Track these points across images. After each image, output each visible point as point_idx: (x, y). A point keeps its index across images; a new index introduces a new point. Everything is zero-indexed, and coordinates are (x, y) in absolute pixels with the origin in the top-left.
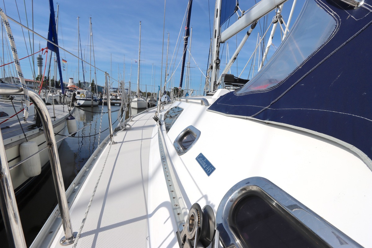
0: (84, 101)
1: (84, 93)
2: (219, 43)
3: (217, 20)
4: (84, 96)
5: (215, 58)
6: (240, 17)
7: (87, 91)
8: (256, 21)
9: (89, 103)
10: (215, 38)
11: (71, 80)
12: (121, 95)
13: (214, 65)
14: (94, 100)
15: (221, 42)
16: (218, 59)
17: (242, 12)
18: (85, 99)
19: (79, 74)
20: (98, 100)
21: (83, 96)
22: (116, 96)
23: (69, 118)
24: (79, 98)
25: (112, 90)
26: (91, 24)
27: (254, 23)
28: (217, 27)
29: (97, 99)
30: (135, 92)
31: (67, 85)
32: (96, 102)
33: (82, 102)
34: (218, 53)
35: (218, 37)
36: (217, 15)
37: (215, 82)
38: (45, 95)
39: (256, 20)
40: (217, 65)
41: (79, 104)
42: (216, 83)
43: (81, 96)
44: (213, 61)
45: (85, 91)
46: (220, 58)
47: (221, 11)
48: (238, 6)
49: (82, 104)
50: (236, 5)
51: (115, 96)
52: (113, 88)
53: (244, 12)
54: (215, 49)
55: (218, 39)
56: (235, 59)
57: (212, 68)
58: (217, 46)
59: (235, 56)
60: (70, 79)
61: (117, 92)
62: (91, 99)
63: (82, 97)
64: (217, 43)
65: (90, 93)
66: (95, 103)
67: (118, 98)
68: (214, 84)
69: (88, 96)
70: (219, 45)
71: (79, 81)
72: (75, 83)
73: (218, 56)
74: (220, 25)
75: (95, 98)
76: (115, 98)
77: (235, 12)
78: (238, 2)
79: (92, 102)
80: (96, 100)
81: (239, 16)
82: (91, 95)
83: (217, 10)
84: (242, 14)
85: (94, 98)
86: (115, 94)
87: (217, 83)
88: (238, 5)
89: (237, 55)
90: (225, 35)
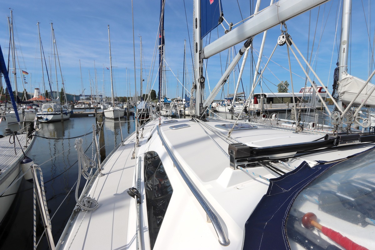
0: (52, 116)
1: (52, 107)
2: (202, 59)
3: (197, 31)
4: (52, 110)
5: (198, 77)
6: (228, 31)
7: (54, 105)
8: (251, 39)
9: (59, 117)
10: (197, 52)
11: (37, 90)
12: (94, 102)
13: (198, 85)
14: (64, 114)
15: (205, 58)
16: (202, 77)
17: (229, 25)
18: (54, 113)
19: (44, 84)
20: (69, 113)
21: (50, 110)
22: (90, 105)
23: (24, 161)
24: (46, 113)
25: (84, 98)
26: (53, 30)
27: (249, 40)
28: (198, 40)
29: (67, 112)
30: (110, 97)
31: (33, 96)
32: (67, 115)
33: (50, 117)
34: (201, 70)
35: (200, 51)
36: (196, 26)
37: (201, 104)
38: (5, 113)
39: (251, 37)
40: (202, 84)
41: (47, 119)
42: (202, 106)
43: (48, 110)
44: (197, 79)
45: (53, 104)
46: (204, 76)
47: (200, 20)
48: (223, 17)
49: (50, 119)
50: (221, 16)
51: (88, 104)
52: (86, 96)
53: (232, 25)
54: (198, 65)
55: (200, 54)
56: (225, 81)
57: (195, 87)
58: (200, 62)
59: (225, 78)
60: (35, 90)
61: (90, 100)
62: (60, 113)
63: (49, 112)
64: (200, 59)
65: (58, 107)
66: (65, 117)
67: (92, 106)
68: (200, 106)
69: (56, 110)
70: (202, 60)
71: (47, 91)
72: (42, 93)
73: (202, 73)
74: (201, 38)
75: (65, 111)
76: (88, 107)
77: (220, 23)
78: (222, 12)
79: (62, 116)
80: (66, 114)
81: (226, 30)
82: (60, 108)
83: (196, 19)
84: (230, 28)
85: (63, 111)
86: (88, 102)
87: (204, 106)
88: (222, 15)
89: (228, 77)
90: (208, 50)
